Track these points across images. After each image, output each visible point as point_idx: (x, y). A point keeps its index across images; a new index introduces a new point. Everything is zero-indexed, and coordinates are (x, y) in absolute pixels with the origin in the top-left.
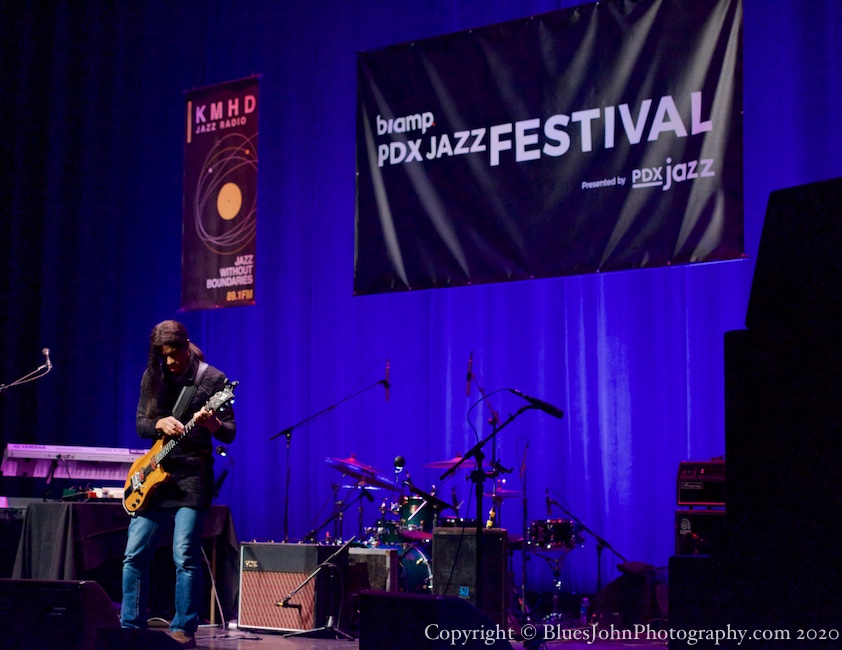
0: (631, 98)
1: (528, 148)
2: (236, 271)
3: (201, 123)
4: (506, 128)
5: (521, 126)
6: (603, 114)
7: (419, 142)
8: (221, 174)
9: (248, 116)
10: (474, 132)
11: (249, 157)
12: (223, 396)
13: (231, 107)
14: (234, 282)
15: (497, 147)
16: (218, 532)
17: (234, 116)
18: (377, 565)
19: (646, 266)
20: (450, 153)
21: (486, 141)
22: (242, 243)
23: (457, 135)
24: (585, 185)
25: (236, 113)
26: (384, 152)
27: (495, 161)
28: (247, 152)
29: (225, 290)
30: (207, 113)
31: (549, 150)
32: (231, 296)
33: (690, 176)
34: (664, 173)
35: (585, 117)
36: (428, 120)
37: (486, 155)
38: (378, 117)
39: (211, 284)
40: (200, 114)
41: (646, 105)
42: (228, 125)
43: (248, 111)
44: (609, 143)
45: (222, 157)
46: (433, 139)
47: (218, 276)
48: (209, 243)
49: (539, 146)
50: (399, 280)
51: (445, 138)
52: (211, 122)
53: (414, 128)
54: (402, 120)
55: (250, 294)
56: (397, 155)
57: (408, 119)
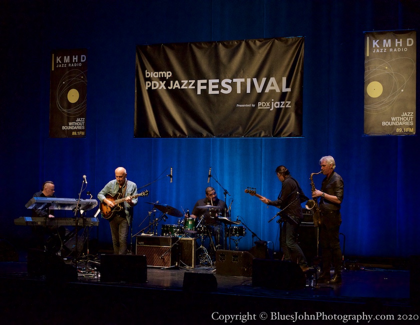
0: (258, 76)
1: (214, 89)
2: (77, 124)
3: (59, 63)
4: (205, 81)
5: (211, 82)
6: (246, 80)
7: (165, 82)
8: (69, 85)
9: (82, 63)
10: (190, 81)
11: (83, 79)
13: (74, 59)
14: (75, 128)
15: (200, 88)
17: (75, 62)
19: (263, 137)
20: (179, 88)
21: (195, 85)
22: (79, 113)
23: (182, 81)
24: (238, 105)
25: (77, 61)
26: (148, 84)
27: (199, 92)
29: (72, 131)
30: (62, 60)
31: (223, 91)
32: (74, 133)
33: (281, 107)
34: (271, 104)
35: (238, 81)
36: (169, 74)
37: (196, 89)
38: (146, 71)
39: (64, 128)
40: (58, 60)
41: (264, 80)
42: (73, 65)
43: (82, 61)
44: (248, 91)
45: (70, 77)
46: (172, 82)
47: (68, 125)
48: (64, 112)
49: (219, 89)
50: (155, 133)
51: (177, 82)
52: (64, 63)
53: (163, 76)
54: (157, 73)
55: (83, 133)
56: (155, 86)
57: (160, 73)
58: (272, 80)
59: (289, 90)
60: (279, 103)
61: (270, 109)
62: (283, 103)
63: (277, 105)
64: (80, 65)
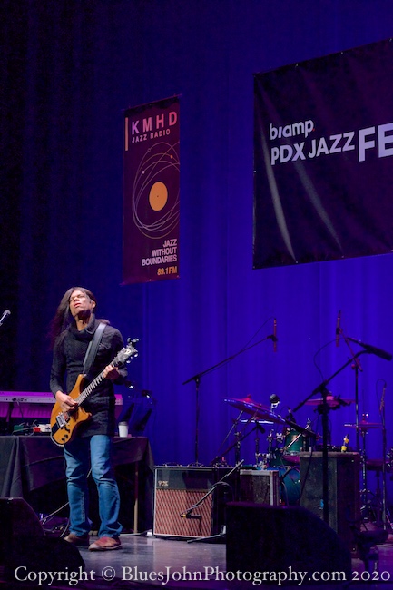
1: (387, 146)
2: (165, 252)
3: (136, 135)
4: (371, 131)
5: (382, 129)
7: (302, 144)
8: (151, 176)
9: (171, 128)
10: (345, 135)
11: (173, 161)
12: (127, 352)
13: (158, 121)
14: (163, 260)
15: (363, 147)
16: (139, 458)
17: (160, 128)
18: (262, 483)
20: (327, 153)
21: (355, 141)
22: (168, 230)
23: (332, 138)
25: (163, 126)
26: (275, 153)
27: (362, 157)
28: (172, 157)
29: (156, 267)
30: (140, 127)
32: (161, 272)
36: (309, 126)
37: (355, 152)
38: (271, 126)
39: (144, 262)
40: (134, 128)
42: (156, 135)
43: (171, 124)
45: (152, 161)
46: (314, 142)
48: (144, 230)
50: (289, 256)
51: (322, 141)
52: (143, 134)
53: (298, 133)
54: (289, 127)
55: (174, 270)
56: (285, 156)
57: (294, 126)
64: (168, 132)
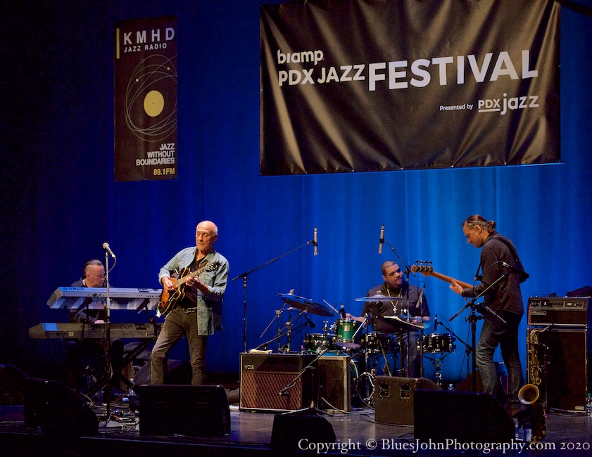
0: (477, 50)
1: (398, 80)
2: (162, 154)
3: (128, 45)
4: (382, 66)
5: (393, 65)
6: (455, 60)
7: (311, 70)
8: (146, 84)
9: (167, 42)
10: (356, 67)
11: (170, 72)
13: (153, 35)
14: (158, 162)
15: (374, 78)
17: (156, 42)
19: (489, 165)
20: (337, 80)
21: (365, 73)
22: (165, 135)
23: (342, 68)
24: (442, 108)
25: (158, 40)
26: (283, 76)
27: (372, 87)
28: (168, 69)
29: (152, 167)
30: (133, 38)
31: (414, 82)
32: (157, 172)
33: (521, 106)
34: (501, 103)
35: (442, 62)
36: (319, 56)
37: (366, 82)
38: (279, 51)
39: (139, 162)
40: (127, 38)
41: (488, 57)
42: (151, 47)
43: (167, 39)
44: (461, 80)
45: (147, 70)
46: (323, 70)
47: (146, 157)
48: (138, 133)
49: (407, 79)
50: (297, 167)
51: (332, 70)
52: (137, 45)
53: (307, 60)
54: (298, 54)
55: (172, 171)
56: (294, 79)
57: (303, 54)
58: (504, 56)
59: (534, 74)
60: (516, 100)
61: (499, 112)
62: (523, 99)
63: (513, 103)
64: (165, 46)
